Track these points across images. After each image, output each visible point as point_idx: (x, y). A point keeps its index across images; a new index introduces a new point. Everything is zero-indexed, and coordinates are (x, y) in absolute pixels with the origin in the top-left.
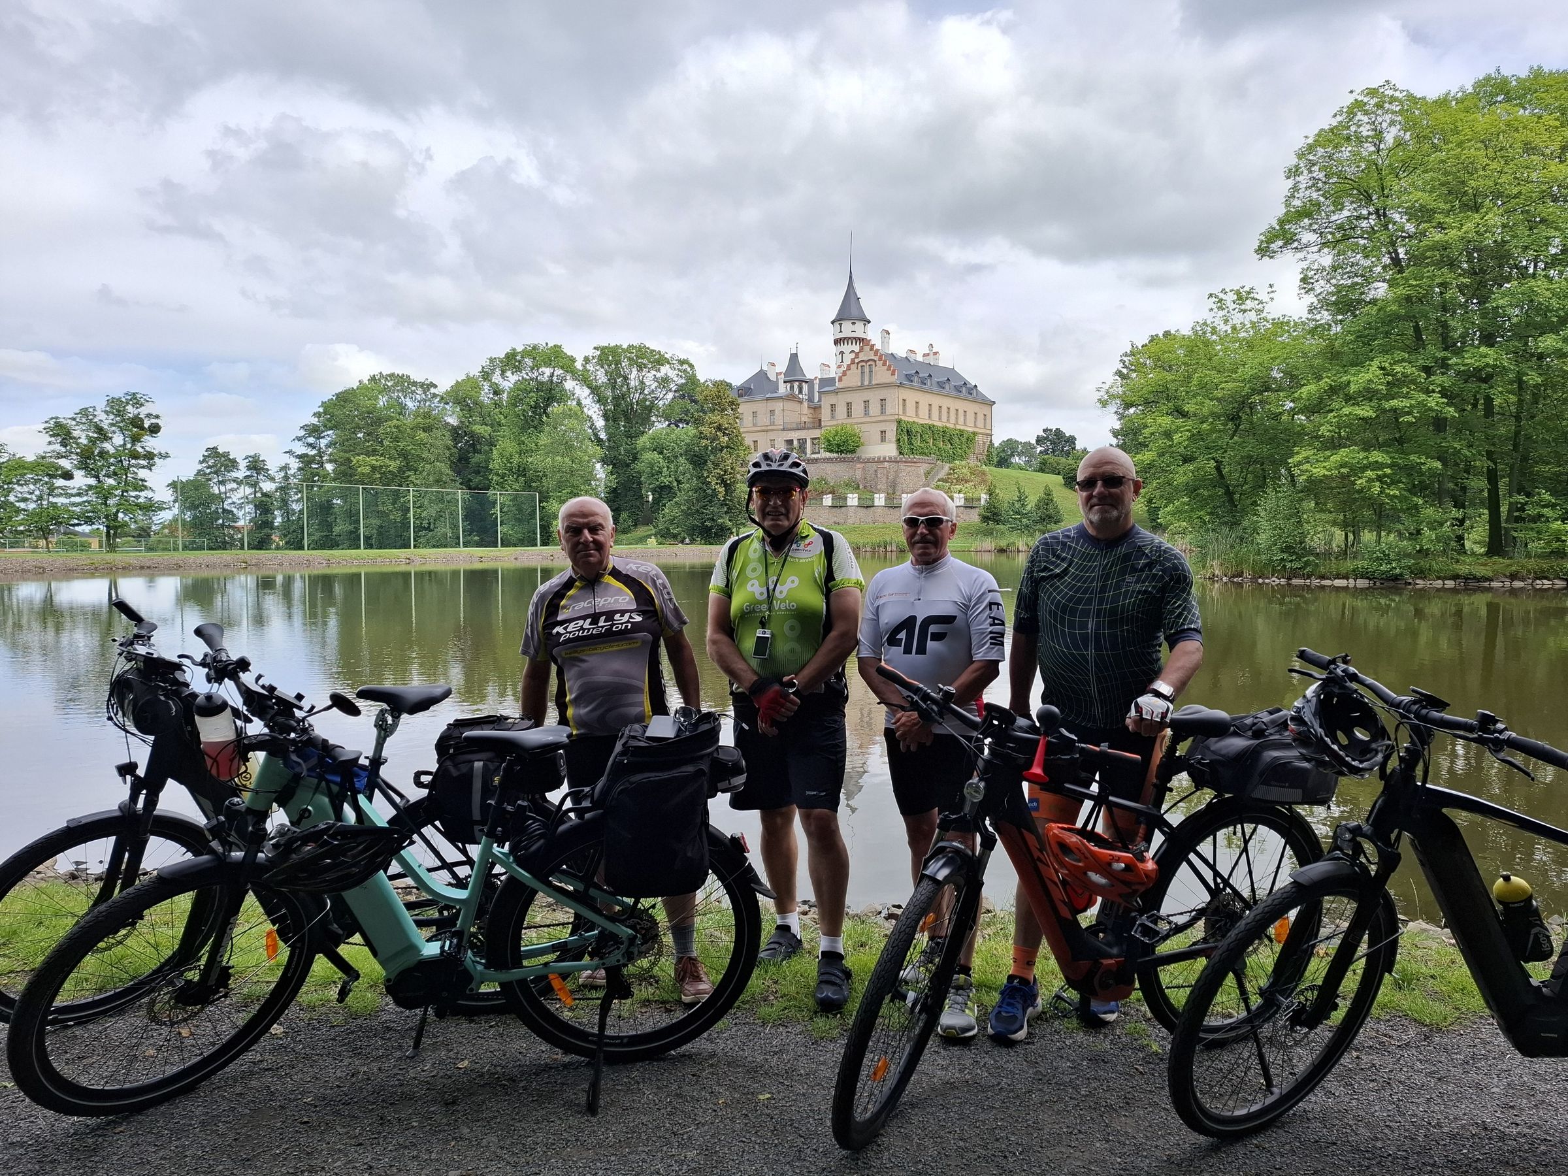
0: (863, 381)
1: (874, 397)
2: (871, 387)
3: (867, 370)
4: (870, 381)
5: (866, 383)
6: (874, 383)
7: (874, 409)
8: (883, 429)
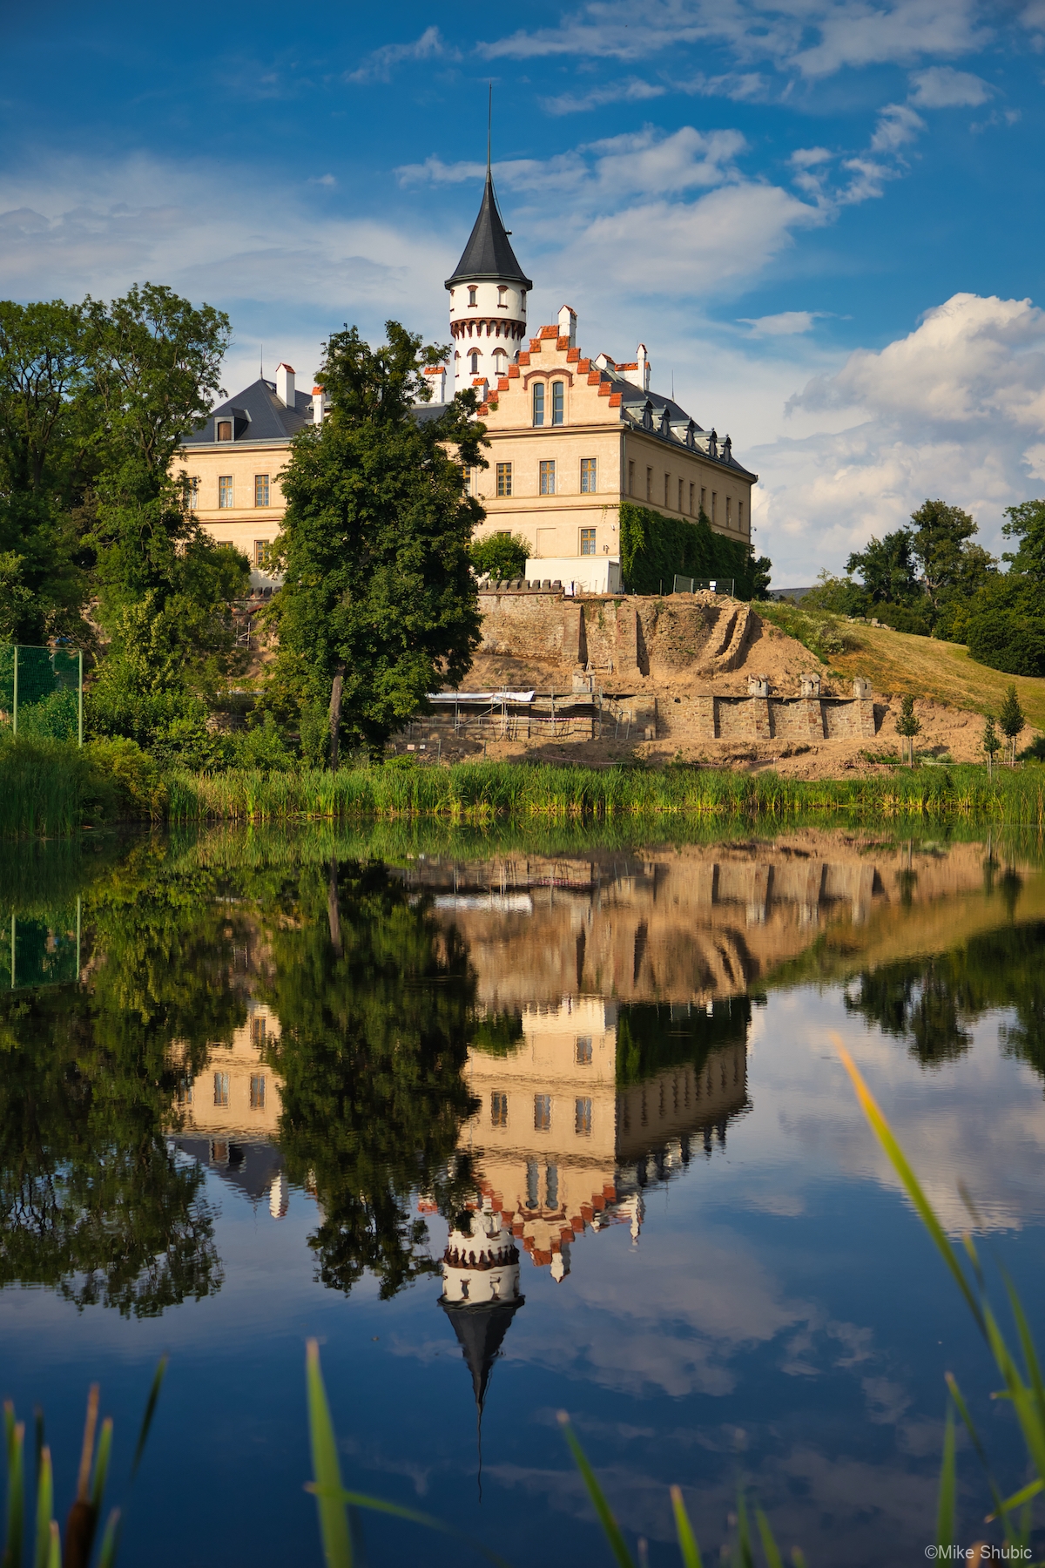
0: (537, 418)
1: (564, 453)
2: (559, 429)
3: (548, 392)
4: (557, 417)
5: (547, 421)
6: (565, 422)
7: (567, 478)
8: (589, 524)
